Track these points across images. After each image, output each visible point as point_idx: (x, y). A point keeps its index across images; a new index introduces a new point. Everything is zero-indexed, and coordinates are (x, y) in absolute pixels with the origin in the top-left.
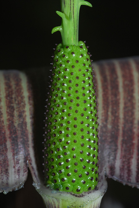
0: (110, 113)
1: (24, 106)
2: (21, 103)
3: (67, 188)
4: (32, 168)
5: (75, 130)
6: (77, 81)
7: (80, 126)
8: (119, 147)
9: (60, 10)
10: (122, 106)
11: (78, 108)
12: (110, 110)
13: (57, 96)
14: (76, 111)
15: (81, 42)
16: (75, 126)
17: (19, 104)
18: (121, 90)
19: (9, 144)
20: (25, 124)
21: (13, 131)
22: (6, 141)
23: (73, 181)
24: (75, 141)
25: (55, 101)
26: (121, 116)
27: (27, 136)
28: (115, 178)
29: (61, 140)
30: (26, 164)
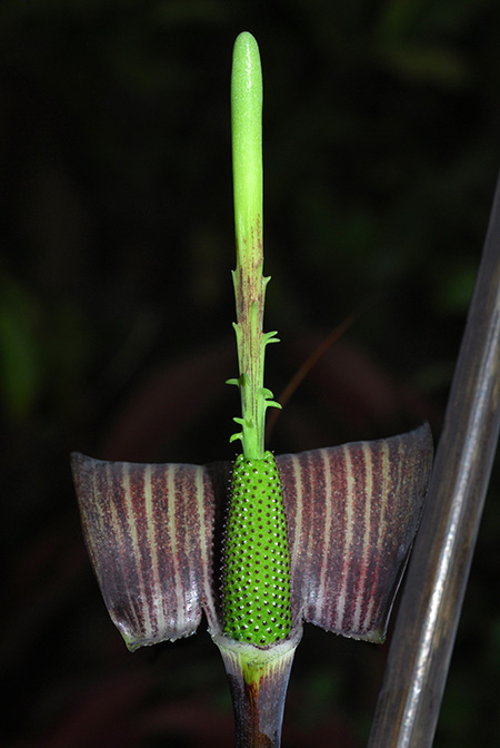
0: (311, 537)
1: (198, 528)
2: (194, 523)
3: (249, 638)
4: (208, 609)
5: (257, 568)
6: (260, 506)
7: (263, 563)
8: (323, 581)
9: (241, 417)
10: (328, 526)
11: (261, 540)
12: (311, 532)
13: (235, 523)
14: (259, 544)
15: (268, 452)
16: (257, 563)
17: (192, 525)
18: (328, 503)
19: (177, 577)
20: (200, 551)
21: (184, 562)
22: (174, 573)
23: (256, 630)
24: (257, 581)
25: (233, 529)
26: (327, 539)
27: (201, 567)
28: (315, 622)
29: (239, 579)
30: (200, 604)
